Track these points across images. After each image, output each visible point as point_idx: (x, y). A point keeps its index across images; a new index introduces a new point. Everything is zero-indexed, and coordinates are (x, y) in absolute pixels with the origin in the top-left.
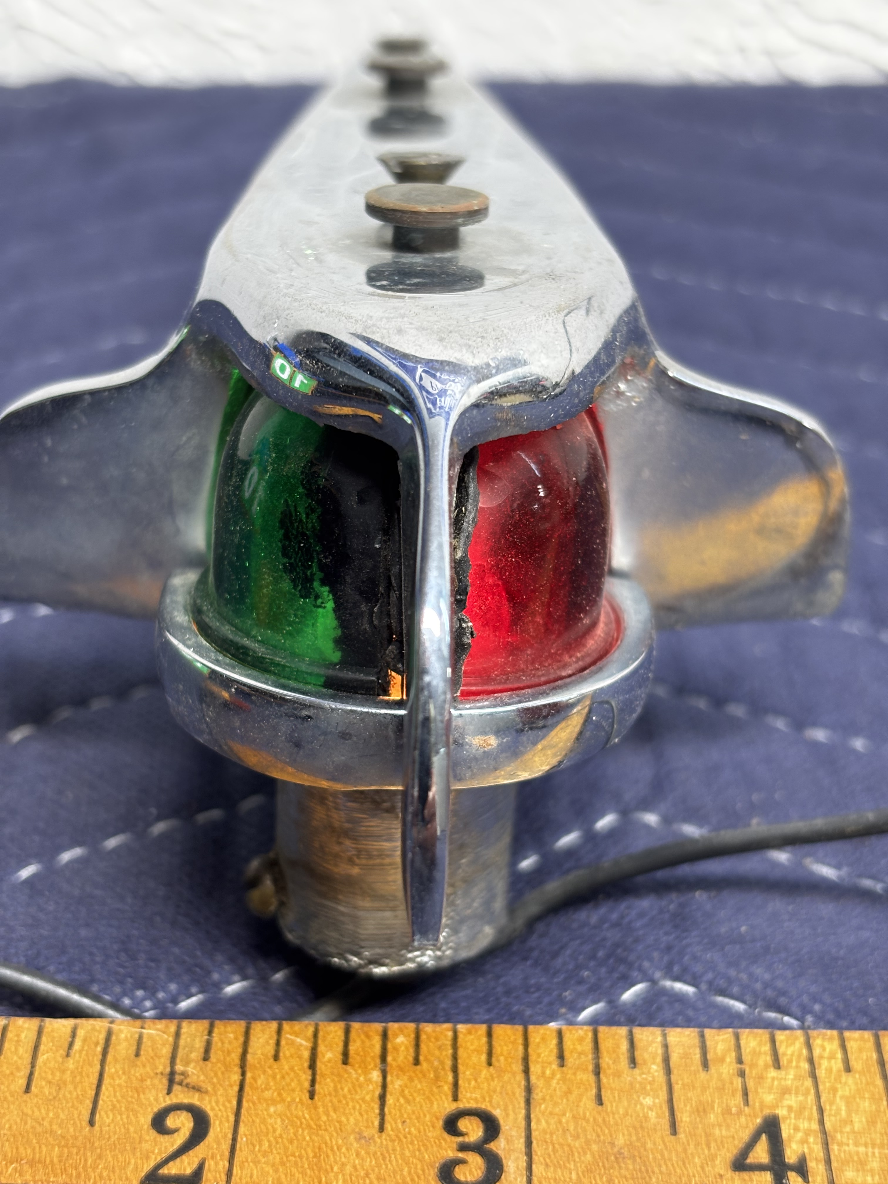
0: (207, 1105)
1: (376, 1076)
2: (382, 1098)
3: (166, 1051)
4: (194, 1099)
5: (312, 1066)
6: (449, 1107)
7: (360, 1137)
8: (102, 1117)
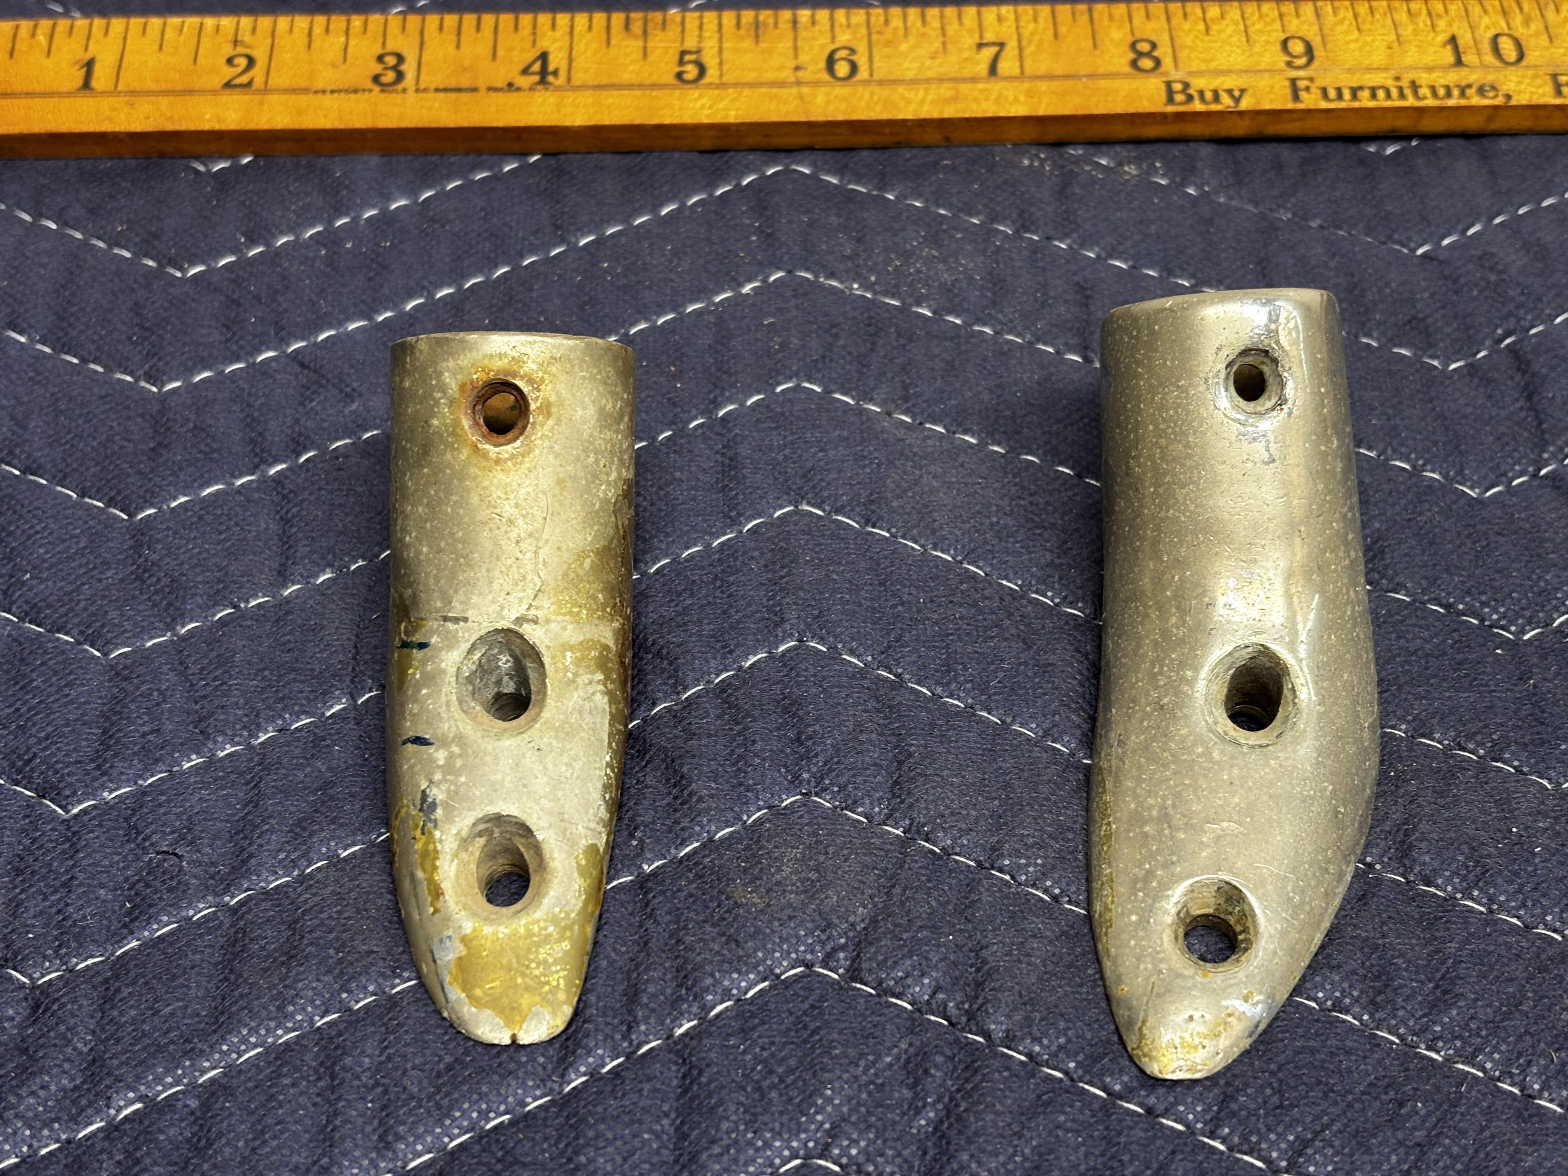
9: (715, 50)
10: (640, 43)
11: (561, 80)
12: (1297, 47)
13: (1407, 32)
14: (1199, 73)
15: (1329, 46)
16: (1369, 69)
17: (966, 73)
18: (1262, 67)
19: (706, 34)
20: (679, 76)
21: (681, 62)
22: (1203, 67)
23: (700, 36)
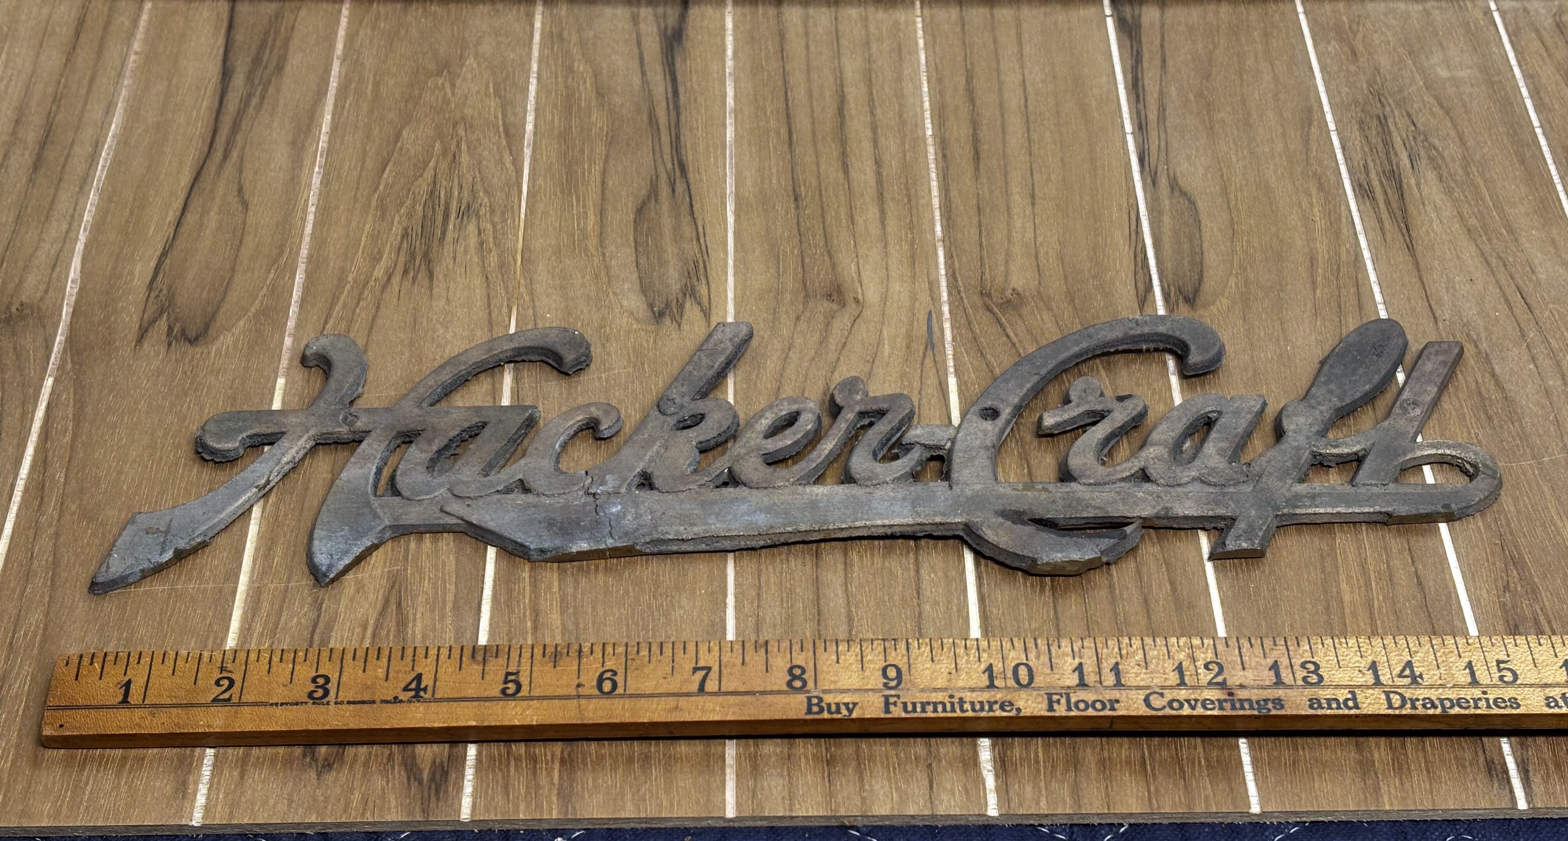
0: (234, 677)
1: (291, 666)
2: (292, 673)
3: (220, 660)
4: (229, 675)
5: (270, 663)
6: (314, 674)
7: (284, 686)
8: (199, 682)
9: (528, 673)
10: (481, 667)
11: (428, 695)
12: (892, 673)
13: (962, 662)
14: (829, 691)
15: (913, 671)
16: (935, 690)
17: (685, 690)
18: (869, 687)
19: (523, 660)
20: (504, 691)
21: (506, 682)
22: (832, 687)
23: (519, 661)
